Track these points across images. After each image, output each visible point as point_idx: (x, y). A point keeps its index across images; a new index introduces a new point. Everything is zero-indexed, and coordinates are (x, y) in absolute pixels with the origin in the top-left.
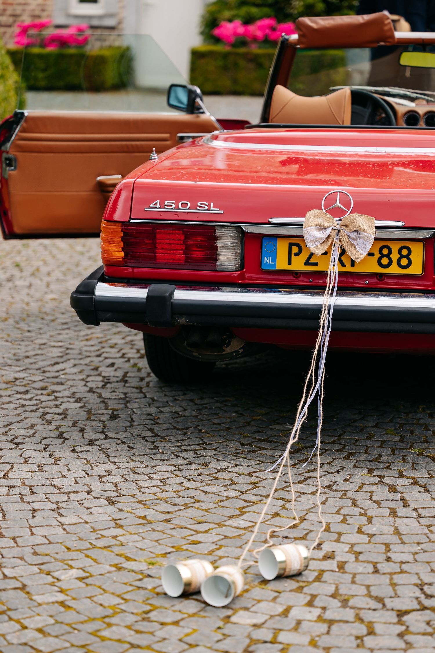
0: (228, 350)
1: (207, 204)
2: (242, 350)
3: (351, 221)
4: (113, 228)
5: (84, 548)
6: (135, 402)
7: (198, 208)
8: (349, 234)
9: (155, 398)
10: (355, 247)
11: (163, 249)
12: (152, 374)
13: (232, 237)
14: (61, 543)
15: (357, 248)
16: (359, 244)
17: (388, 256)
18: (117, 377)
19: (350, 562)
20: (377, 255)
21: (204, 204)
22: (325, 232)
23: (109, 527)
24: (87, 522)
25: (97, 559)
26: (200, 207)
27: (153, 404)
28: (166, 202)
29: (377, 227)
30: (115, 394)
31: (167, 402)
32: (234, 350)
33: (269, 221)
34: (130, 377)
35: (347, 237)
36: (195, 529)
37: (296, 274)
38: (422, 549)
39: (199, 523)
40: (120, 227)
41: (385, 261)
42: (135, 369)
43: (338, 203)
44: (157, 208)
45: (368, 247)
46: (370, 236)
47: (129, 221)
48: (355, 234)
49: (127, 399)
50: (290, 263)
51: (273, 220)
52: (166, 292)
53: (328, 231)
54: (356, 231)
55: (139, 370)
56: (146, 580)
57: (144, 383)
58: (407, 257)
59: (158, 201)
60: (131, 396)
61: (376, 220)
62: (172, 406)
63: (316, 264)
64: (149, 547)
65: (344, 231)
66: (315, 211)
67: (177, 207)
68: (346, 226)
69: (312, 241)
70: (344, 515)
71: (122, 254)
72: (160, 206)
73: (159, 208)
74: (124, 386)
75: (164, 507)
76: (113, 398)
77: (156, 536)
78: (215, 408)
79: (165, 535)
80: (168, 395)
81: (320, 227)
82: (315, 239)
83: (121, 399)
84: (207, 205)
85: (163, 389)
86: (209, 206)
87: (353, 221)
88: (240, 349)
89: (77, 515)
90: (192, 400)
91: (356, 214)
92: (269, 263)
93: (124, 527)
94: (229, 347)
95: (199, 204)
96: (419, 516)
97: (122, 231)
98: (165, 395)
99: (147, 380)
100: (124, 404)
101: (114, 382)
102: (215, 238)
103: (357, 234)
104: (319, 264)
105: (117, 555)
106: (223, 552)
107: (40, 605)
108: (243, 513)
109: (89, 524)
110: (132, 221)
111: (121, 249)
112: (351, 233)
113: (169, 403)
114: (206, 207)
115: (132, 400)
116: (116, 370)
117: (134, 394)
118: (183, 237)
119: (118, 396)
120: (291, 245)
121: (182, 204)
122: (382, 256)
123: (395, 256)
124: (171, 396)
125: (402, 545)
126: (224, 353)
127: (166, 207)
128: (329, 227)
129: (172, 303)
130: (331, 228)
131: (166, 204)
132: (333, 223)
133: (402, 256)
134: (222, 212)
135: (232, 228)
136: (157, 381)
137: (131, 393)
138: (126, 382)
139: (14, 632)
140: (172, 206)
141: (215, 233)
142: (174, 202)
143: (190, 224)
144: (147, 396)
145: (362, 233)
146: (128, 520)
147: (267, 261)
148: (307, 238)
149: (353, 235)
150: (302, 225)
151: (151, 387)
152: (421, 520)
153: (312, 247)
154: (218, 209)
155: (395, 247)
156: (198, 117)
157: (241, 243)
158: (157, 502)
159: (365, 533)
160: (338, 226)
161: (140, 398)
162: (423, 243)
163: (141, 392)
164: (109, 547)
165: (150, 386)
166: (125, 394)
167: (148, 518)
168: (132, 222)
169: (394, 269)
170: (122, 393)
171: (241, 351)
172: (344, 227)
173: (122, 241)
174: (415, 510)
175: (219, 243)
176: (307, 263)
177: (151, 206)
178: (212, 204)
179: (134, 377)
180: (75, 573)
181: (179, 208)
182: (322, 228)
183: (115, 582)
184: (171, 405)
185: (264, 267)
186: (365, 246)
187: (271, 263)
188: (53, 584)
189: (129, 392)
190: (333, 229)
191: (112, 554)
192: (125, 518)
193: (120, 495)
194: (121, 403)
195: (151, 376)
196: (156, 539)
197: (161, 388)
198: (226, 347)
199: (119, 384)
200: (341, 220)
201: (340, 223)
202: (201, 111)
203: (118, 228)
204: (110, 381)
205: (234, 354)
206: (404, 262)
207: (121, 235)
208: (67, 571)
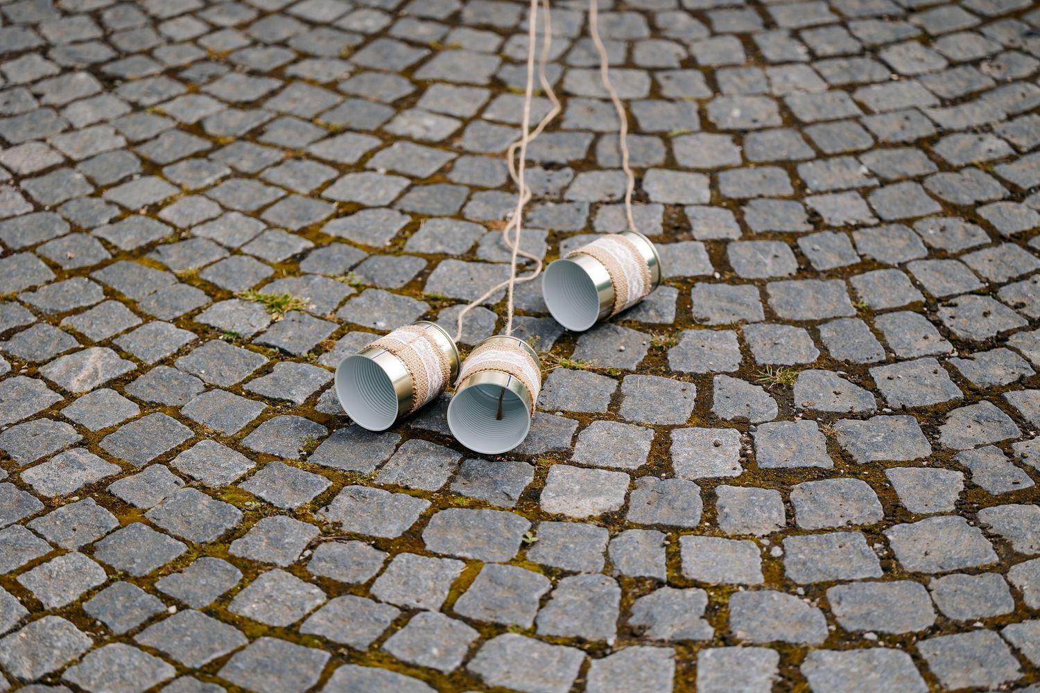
5: (94, 262)
14: (32, 249)
19: (733, 240)
23: (127, 173)
24: (70, 163)
25: (137, 299)
36: (330, 158)
38: (872, 174)
39: (332, 135)
56: (280, 367)
64: (246, 239)
70: (652, 71)
75: (235, 86)
77: (248, 194)
79: (271, 190)
89: (40, 136)
93: (166, 170)
96: (814, 57)
105: (181, 280)
106: (426, 237)
107: (49, 505)
108: (421, 88)
109: (79, 167)
125: (820, 163)
139: (15, 629)
146: (166, 141)
152: (824, 67)
158: (211, 68)
159: (722, 126)
164: (151, 247)
167: (210, 128)
174: (795, 34)
180: (98, 363)
183: (209, 388)
188: (54, 413)
191: (169, 276)
192: (157, 137)
193: (121, 55)
196: (254, 207)
208: (77, 356)
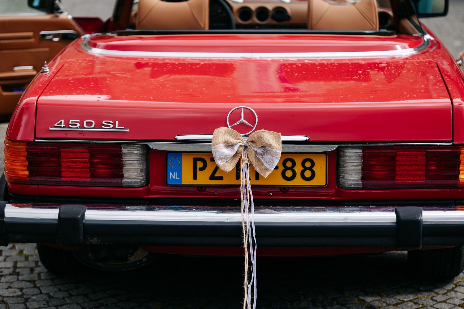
0: (132, 259)
1: (111, 122)
2: (146, 259)
3: (258, 138)
4: (18, 148)
6: (33, 300)
7: (103, 127)
8: (256, 150)
9: (51, 294)
10: (262, 162)
11: (68, 167)
12: (40, 264)
13: (138, 155)
15: (263, 163)
16: (266, 160)
17: (292, 169)
18: (8, 268)
20: (281, 168)
21: (109, 123)
22: (233, 148)
26: (105, 125)
27: (50, 301)
28: (71, 121)
29: (284, 142)
30: (12, 290)
31: (63, 298)
32: (138, 259)
33: (175, 139)
34: (20, 268)
35: (254, 153)
37: (202, 188)
40: (24, 147)
41: (289, 174)
42: (23, 258)
43: (242, 120)
44: (62, 128)
45: (276, 162)
46: (278, 151)
47: (34, 141)
48: (262, 150)
49: (25, 297)
50: (195, 177)
51: (179, 137)
52: (79, 214)
53: (236, 148)
54: (263, 147)
55: (27, 258)
57: (34, 276)
58: (311, 169)
59: (63, 121)
60: (27, 292)
61: (283, 134)
62: (69, 304)
63: (221, 178)
65: (252, 147)
66: (222, 129)
67: (82, 126)
68: (252, 142)
69: (221, 159)
71: (27, 173)
72: (64, 125)
73: (64, 127)
74: (18, 280)
76: (11, 295)
78: (111, 304)
80: (62, 289)
81: (227, 144)
82: (224, 157)
83: (18, 296)
84: (111, 124)
85: (55, 281)
86: (114, 124)
87: (260, 138)
88: (143, 258)
90: (86, 295)
91: (263, 130)
92: (174, 178)
94: (133, 257)
95: (104, 122)
97: (27, 150)
98: (60, 290)
99: (37, 270)
100: (23, 303)
101: (7, 275)
102: (120, 156)
103: (264, 150)
104: (224, 178)
110: (36, 140)
111: (26, 168)
112: (259, 149)
113: (66, 299)
114: (112, 126)
115: (30, 298)
116: (5, 260)
117: (29, 291)
118: (88, 155)
119: (15, 292)
120: (195, 161)
121: (87, 123)
122: (286, 169)
123: (298, 169)
124: (65, 291)
126: (128, 262)
127: (70, 126)
128: (237, 144)
129: (84, 224)
130: (238, 145)
131: (70, 123)
132: (240, 140)
133: (305, 169)
134: (128, 130)
135: (138, 145)
136: (47, 272)
137: (27, 288)
138: (18, 274)
140: (76, 125)
141: (121, 151)
142: (79, 121)
143: (95, 143)
144: (43, 292)
145: (269, 149)
147: (173, 176)
148: (216, 155)
149: (259, 151)
150: (210, 142)
151: (43, 280)
153: (221, 164)
154: (123, 127)
155: (298, 161)
156: (57, 16)
157: (146, 159)
160: (245, 142)
161: (36, 295)
162: (326, 155)
163: (35, 287)
165: (42, 278)
166: (21, 289)
168: (37, 142)
169: (298, 181)
170: (18, 288)
171: (144, 260)
172: (251, 143)
173: (27, 160)
175: (125, 160)
176: (212, 177)
177: (56, 125)
178: (117, 122)
179: (24, 268)
181: (84, 127)
182: (229, 145)
184: (68, 302)
185: (169, 183)
186: (272, 162)
187: (176, 178)
189: (25, 287)
190: (240, 146)
194: (20, 302)
195: (39, 266)
197: (52, 280)
198: (130, 257)
199: (12, 276)
200: (247, 136)
201: (247, 139)
202: (60, 11)
203: (23, 147)
204: (3, 274)
205: (138, 263)
206: (308, 174)
207: (26, 154)
